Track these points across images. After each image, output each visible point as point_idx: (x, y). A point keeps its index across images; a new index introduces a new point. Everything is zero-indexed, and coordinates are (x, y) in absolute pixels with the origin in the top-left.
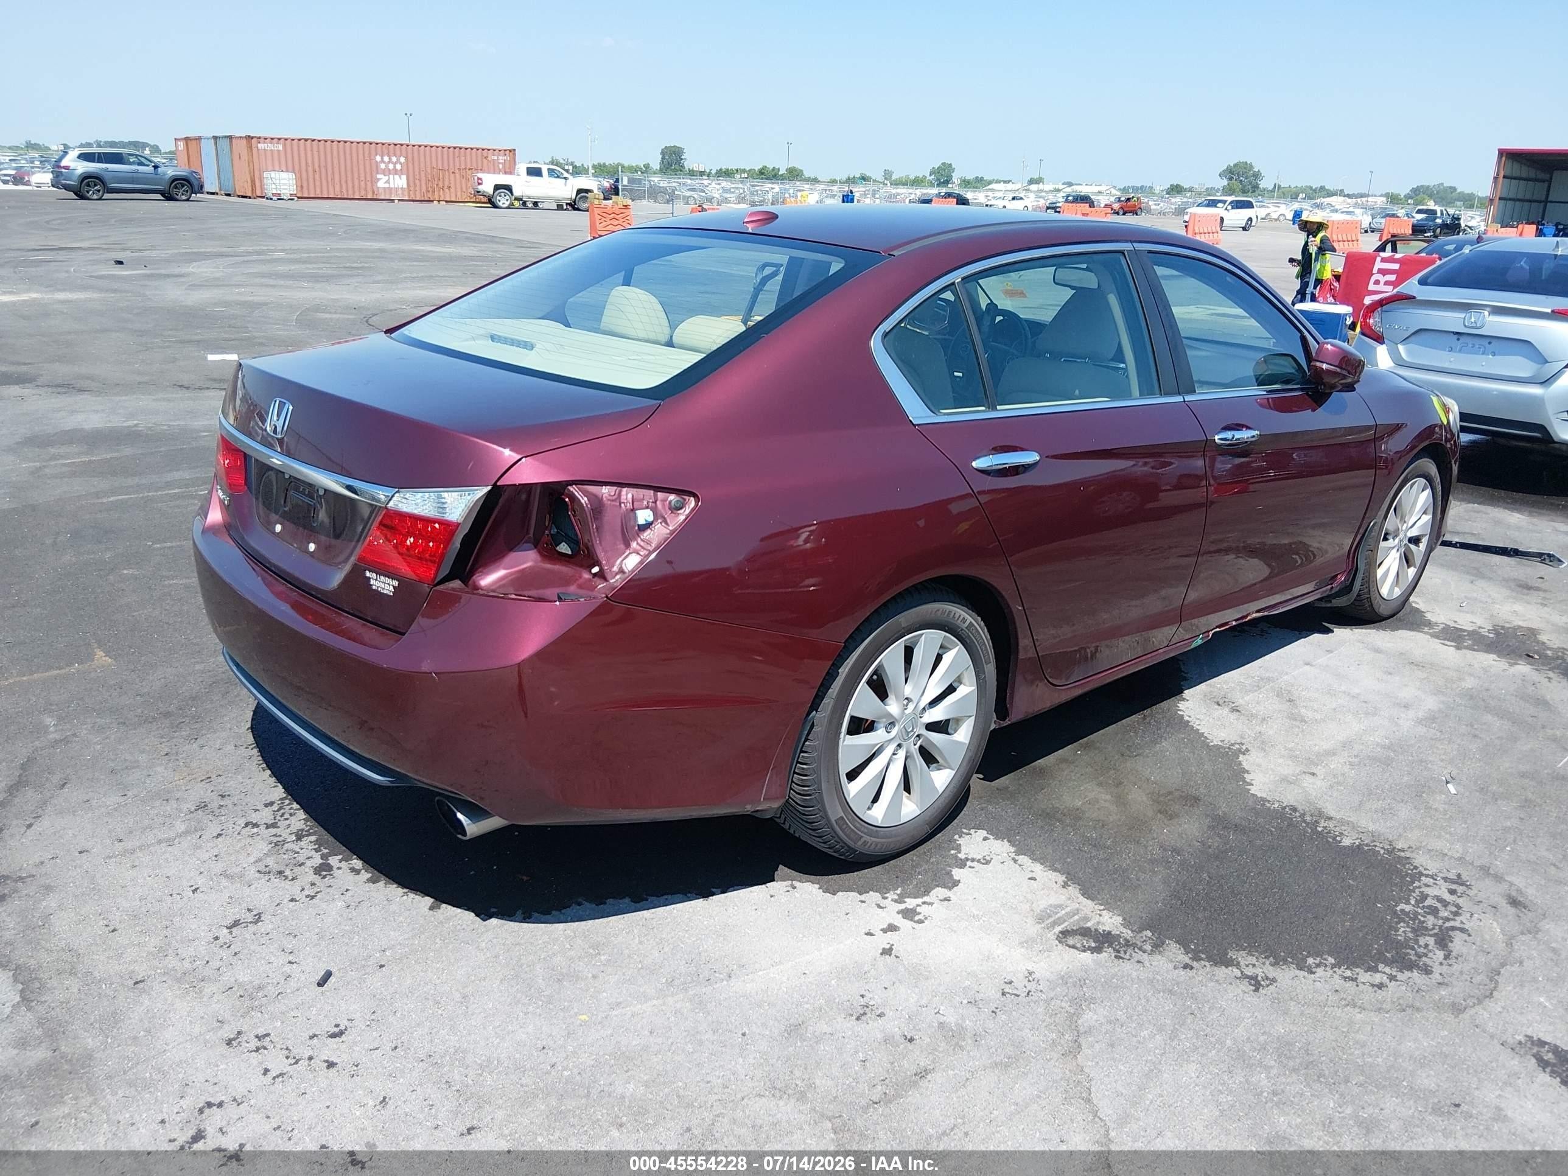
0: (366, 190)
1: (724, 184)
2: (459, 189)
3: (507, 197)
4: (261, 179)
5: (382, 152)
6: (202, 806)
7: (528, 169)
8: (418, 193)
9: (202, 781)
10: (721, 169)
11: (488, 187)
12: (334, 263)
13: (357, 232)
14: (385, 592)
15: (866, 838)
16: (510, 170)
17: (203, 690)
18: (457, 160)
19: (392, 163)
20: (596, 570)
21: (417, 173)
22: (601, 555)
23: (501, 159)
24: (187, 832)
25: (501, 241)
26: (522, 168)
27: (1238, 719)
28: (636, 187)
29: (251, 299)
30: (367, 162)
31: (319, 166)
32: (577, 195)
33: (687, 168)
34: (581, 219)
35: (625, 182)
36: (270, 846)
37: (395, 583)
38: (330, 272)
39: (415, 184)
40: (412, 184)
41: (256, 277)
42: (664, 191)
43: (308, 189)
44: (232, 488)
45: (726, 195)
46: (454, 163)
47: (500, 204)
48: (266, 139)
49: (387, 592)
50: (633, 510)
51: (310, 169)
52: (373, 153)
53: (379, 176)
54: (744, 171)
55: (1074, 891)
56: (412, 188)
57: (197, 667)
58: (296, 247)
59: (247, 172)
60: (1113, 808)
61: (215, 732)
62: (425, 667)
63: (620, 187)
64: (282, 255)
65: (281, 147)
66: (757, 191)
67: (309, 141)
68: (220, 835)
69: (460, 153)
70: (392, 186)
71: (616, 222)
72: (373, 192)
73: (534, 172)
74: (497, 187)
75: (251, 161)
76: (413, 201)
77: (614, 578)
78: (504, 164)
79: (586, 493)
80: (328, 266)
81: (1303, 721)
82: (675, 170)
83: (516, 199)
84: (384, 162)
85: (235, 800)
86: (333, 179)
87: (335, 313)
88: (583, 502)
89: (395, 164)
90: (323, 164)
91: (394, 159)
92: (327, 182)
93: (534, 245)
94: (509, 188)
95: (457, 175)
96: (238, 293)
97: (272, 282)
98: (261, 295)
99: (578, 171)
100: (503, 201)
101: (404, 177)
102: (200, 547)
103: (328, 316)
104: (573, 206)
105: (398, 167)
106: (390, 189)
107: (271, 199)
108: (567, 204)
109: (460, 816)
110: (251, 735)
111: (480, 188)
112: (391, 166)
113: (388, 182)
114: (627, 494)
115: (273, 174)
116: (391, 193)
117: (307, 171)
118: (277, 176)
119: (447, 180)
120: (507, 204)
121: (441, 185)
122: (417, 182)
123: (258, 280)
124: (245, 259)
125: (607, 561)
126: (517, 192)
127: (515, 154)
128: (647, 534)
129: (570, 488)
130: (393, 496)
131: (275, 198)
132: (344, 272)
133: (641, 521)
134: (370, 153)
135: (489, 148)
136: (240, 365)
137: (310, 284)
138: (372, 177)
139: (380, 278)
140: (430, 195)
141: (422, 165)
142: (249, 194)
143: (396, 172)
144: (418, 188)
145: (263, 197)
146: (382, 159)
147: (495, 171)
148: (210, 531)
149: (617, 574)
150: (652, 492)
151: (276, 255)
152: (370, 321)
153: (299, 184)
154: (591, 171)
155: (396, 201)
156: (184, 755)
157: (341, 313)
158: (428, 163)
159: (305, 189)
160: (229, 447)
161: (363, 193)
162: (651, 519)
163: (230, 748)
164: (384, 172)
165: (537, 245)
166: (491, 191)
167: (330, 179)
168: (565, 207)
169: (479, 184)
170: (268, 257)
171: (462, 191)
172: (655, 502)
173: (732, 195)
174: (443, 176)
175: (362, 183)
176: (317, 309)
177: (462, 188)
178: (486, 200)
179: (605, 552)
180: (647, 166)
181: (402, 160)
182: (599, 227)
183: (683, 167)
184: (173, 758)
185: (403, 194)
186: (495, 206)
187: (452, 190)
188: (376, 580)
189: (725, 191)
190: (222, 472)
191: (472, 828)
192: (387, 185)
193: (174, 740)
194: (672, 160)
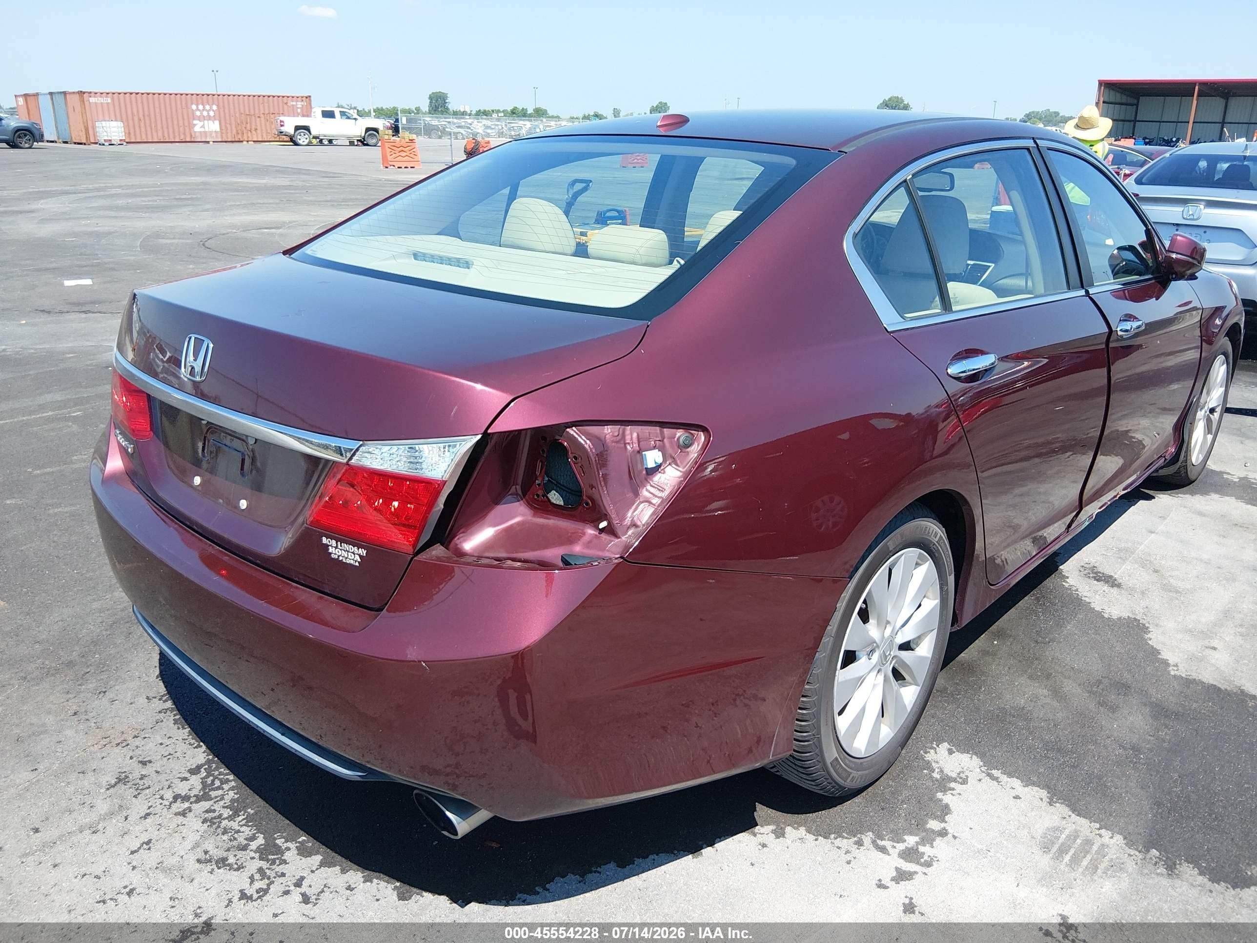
0: (184, 134)
1: (485, 122)
2: (264, 131)
3: (306, 136)
4: (94, 128)
5: (197, 101)
6: (122, 779)
7: (323, 112)
8: (229, 135)
9: (118, 745)
10: (480, 110)
11: (289, 129)
12: (165, 196)
13: (181, 169)
14: (348, 561)
15: (854, 773)
16: (307, 113)
17: (104, 633)
18: (261, 106)
19: (206, 110)
20: (603, 524)
21: (227, 118)
22: (610, 507)
23: (299, 104)
24: (111, 814)
25: (308, 172)
26: (317, 111)
27: (1120, 594)
28: (413, 125)
29: (96, 229)
30: (185, 111)
31: (144, 116)
32: (366, 133)
33: (451, 110)
34: (373, 153)
35: (404, 120)
36: (206, 825)
37: (363, 552)
38: (163, 203)
39: (227, 129)
40: (224, 128)
41: (100, 210)
42: (436, 128)
43: (135, 135)
44: (133, 434)
45: (489, 131)
46: (259, 109)
47: (300, 142)
48: (96, 93)
49: (352, 562)
50: (639, 452)
51: (136, 118)
52: (189, 103)
53: (195, 122)
54: (498, 111)
55: (1061, 809)
56: (224, 131)
57: (95, 605)
58: (131, 184)
59: (81, 122)
60: (1055, 704)
61: (124, 683)
62: (412, 654)
63: (400, 126)
64: (119, 191)
65: (109, 100)
66: (513, 127)
67: (134, 94)
68: (148, 814)
69: (263, 100)
70: (207, 129)
71: (404, 154)
72: (191, 136)
73: (328, 115)
74: (297, 128)
75: (84, 113)
76: (226, 142)
77: (626, 533)
78: (302, 108)
79: (589, 436)
80: (161, 198)
81: (1177, 592)
82: (442, 113)
83: (315, 137)
84: (199, 110)
85: (157, 766)
86: (156, 126)
87: (174, 238)
88: (587, 446)
89: (208, 111)
90: (146, 113)
91: (208, 107)
92: (151, 129)
93: (336, 175)
94: (307, 128)
95: (262, 119)
96: (86, 225)
97: (113, 214)
98: (105, 225)
99: (362, 114)
100: (302, 139)
101: (217, 123)
102: (99, 495)
103: (169, 241)
104: (363, 142)
105: (212, 114)
106: (205, 132)
107: (104, 145)
108: (358, 140)
109: (448, 814)
110: (161, 684)
111: (283, 129)
112: (205, 113)
113: (203, 127)
114: (632, 434)
115: (104, 123)
116: (206, 137)
117: (133, 120)
118: (108, 125)
119: (253, 124)
120: (307, 142)
121: (249, 128)
122: (228, 126)
123: (101, 213)
124: (87, 195)
125: (618, 515)
126: (314, 132)
127: (310, 100)
128: (658, 478)
129: (568, 430)
130: (357, 450)
131: (107, 144)
132: (176, 203)
133: (651, 464)
134: (186, 103)
135: (288, 95)
136: (135, 295)
137: (147, 214)
138: (189, 123)
139: (208, 206)
140: (240, 136)
141: (232, 112)
142: (84, 141)
143: (209, 118)
144: (229, 131)
145: (96, 143)
146: (197, 107)
147: (294, 114)
148: (110, 480)
149: (628, 528)
150: (658, 428)
151: (113, 191)
152: (206, 244)
153: (127, 132)
154: (373, 114)
155: (211, 143)
156: (94, 714)
157: (179, 239)
158: (237, 110)
159: (132, 134)
160: (128, 387)
161: (182, 137)
162: (660, 460)
163: (142, 700)
164: (199, 118)
165: (340, 175)
166: (291, 131)
167: (153, 125)
168: (356, 143)
169: (282, 126)
170: (107, 193)
171: (267, 133)
172: (662, 441)
173: (494, 131)
174: (250, 120)
175: (181, 129)
176: (157, 235)
177: (267, 130)
178: (288, 139)
179: (614, 503)
180: (418, 109)
181: (215, 107)
182: (390, 158)
183: (447, 109)
184: (83, 717)
185: (216, 136)
186: (296, 144)
187: (259, 131)
188: (336, 547)
189: (487, 127)
190: (121, 415)
191: (463, 826)
192: (202, 130)
193: (82, 695)
194: (439, 103)
